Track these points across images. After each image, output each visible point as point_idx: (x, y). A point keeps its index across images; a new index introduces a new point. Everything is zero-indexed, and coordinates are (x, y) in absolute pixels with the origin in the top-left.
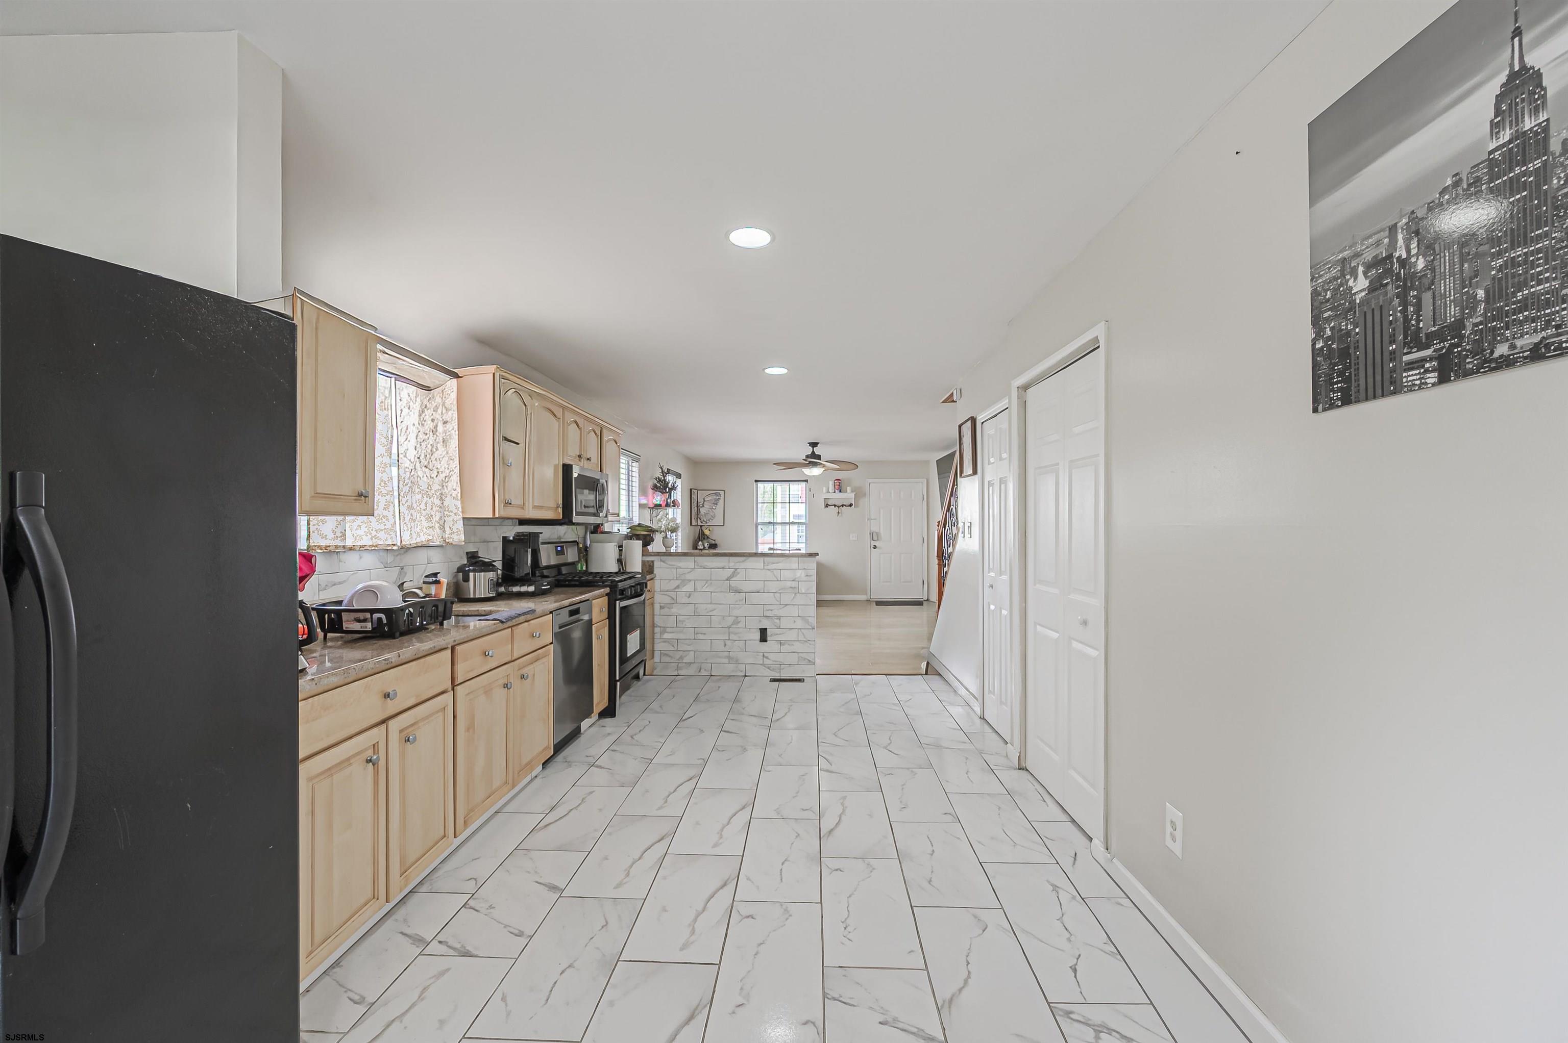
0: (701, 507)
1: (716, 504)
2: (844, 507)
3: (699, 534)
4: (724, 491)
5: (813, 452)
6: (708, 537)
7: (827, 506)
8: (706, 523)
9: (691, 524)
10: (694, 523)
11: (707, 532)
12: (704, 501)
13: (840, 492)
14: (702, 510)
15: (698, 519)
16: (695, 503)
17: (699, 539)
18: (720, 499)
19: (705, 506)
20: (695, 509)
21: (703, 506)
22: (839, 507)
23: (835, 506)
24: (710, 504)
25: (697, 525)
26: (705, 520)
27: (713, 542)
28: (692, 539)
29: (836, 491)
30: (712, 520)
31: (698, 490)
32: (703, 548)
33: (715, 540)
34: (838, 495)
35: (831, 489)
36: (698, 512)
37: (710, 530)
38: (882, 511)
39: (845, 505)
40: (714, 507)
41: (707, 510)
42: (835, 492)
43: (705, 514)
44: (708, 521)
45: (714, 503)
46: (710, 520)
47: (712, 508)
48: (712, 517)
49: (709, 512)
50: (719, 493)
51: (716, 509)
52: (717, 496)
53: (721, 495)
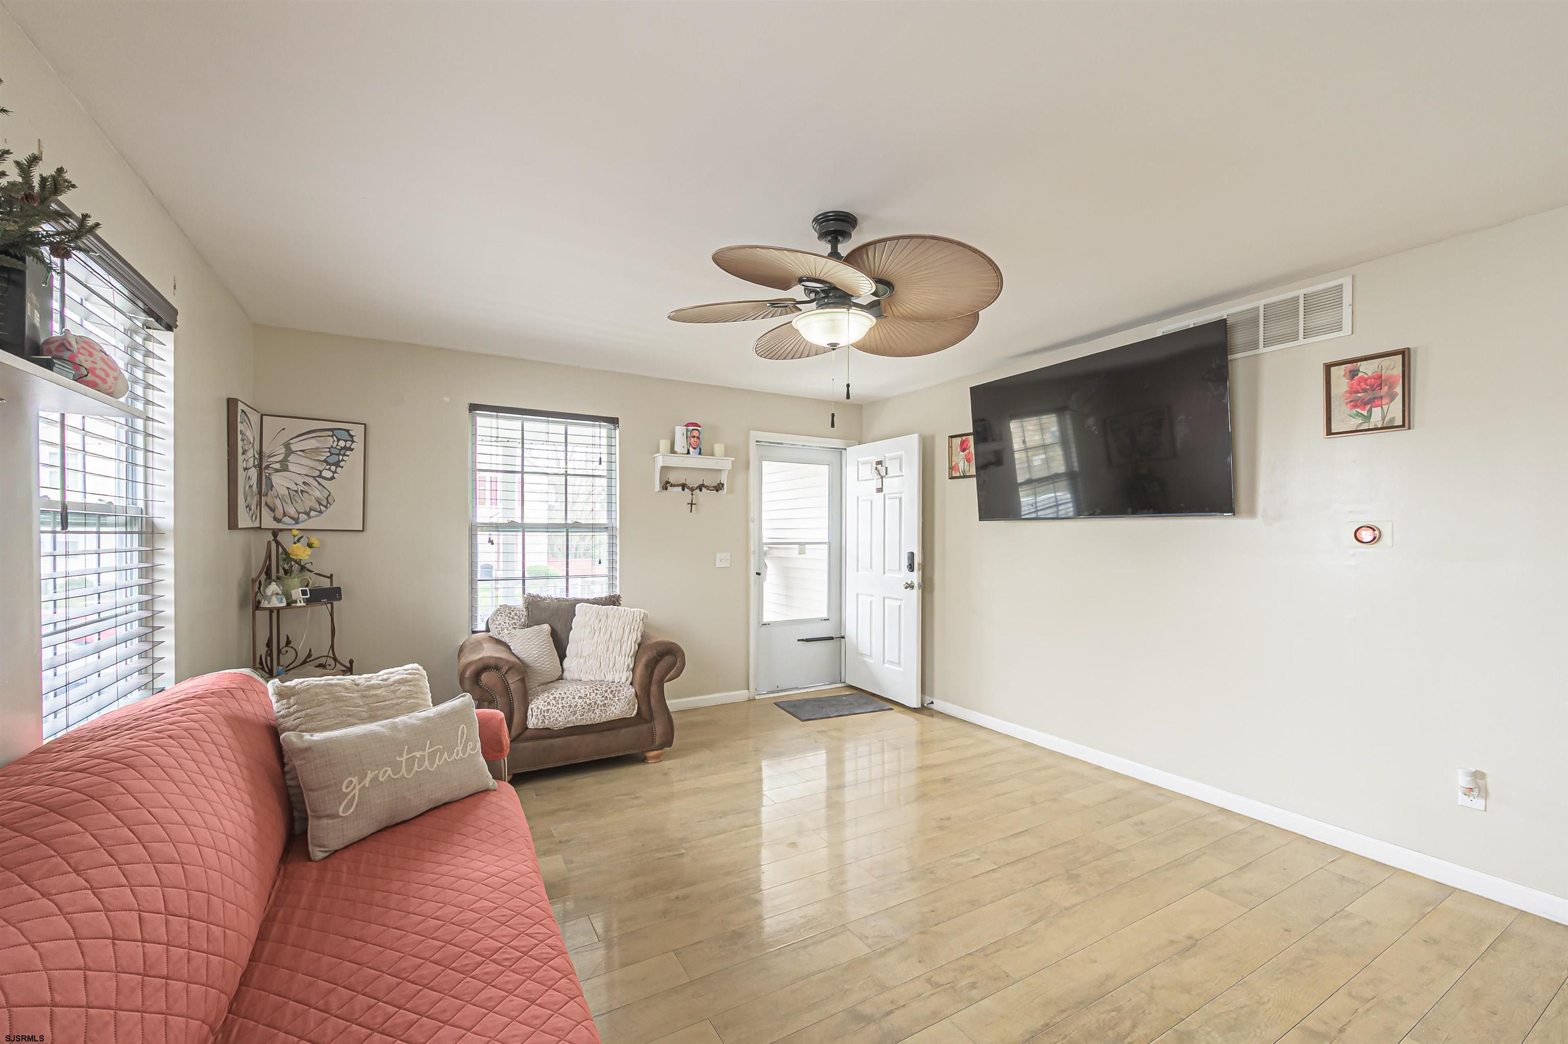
0: (277, 471)
1: (337, 464)
2: (704, 489)
3: (269, 556)
4: (365, 425)
6: (303, 568)
7: (666, 485)
8: (297, 521)
9: (233, 524)
10: (244, 520)
11: (300, 552)
12: (289, 452)
13: (700, 454)
14: (280, 482)
15: (265, 510)
16: (250, 453)
17: (268, 574)
18: (349, 448)
19: (291, 467)
20: (247, 478)
21: (285, 468)
22: (692, 490)
23: (683, 486)
24: (312, 464)
25: (260, 528)
26: (292, 511)
27: (326, 583)
28: (237, 572)
29: (692, 449)
30: (321, 512)
32: (284, 604)
33: (331, 577)
34: (695, 461)
36: (264, 486)
37: (310, 546)
39: (707, 487)
40: (326, 475)
41: (298, 480)
42: (688, 453)
43: (292, 493)
44: (303, 517)
45: (325, 461)
46: (313, 513)
47: (320, 476)
48: (320, 504)
49: (306, 488)
50: (348, 431)
51: (333, 478)
52: (339, 440)
53: (352, 436)
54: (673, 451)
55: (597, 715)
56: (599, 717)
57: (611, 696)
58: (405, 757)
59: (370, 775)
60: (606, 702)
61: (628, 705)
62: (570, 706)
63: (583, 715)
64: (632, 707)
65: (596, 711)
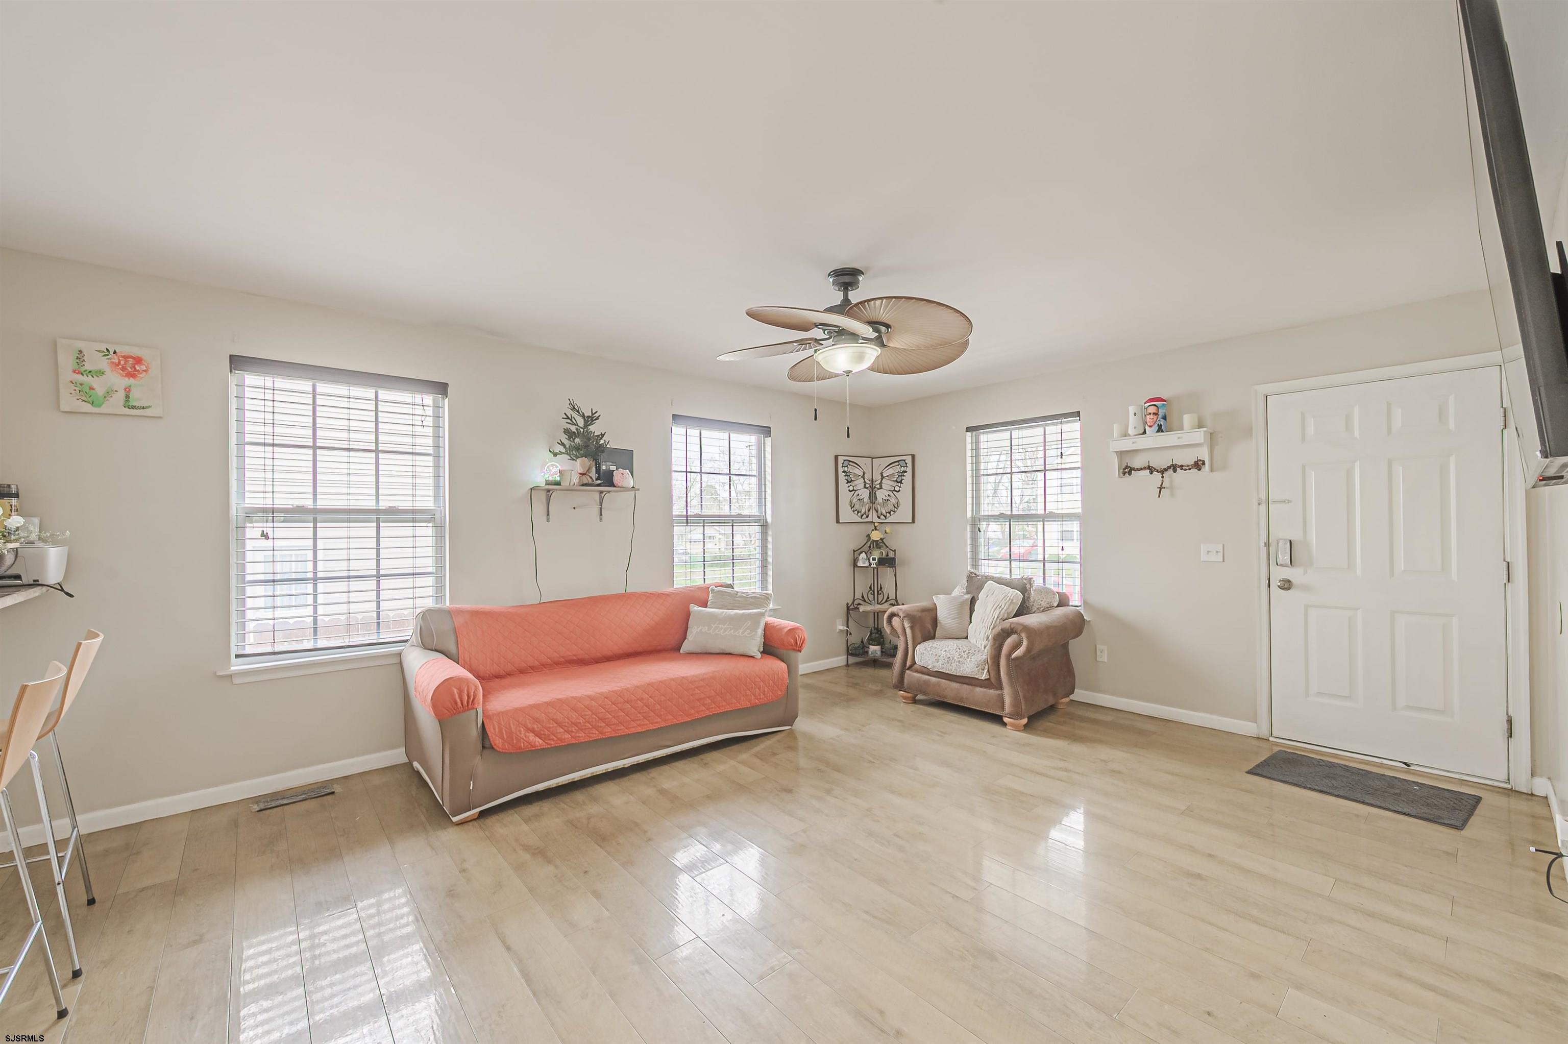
0: (878, 489)
1: (901, 482)
2: (1178, 470)
5: (846, 300)
7: (1128, 471)
8: (885, 517)
12: (883, 478)
13: (1160, 431)
18: (906, 472)
21: (881, 488)
22: (1162, 472)
23: (1151, 470)
26: (884, 512)
27: (891, 555)
29: (1147, 428)
30: (895, 512)
31: (872, 458)
32: (866, 565)
33: (895, 551)
35: (1133, 424)
38: (1312, 476)
39: (1181, 467)
40: (897, 488)
41: (887, 493)
42: (1145, 432)
43: (884, 501)
44: (888, 515)
45: (896, 481)
46: (892, 513)
47: (894, 490)
48: (895, 507)
49: (889, 498)
50: (904, 460)
51: (899, 491)
52: (901, 467)
53: (906, 463)
54: (1125, 435)
55: (954, 668)
56: (955, 670)
57: (966, 656)
58: (715, 625)
59: (700, 628)
60: (961, 660)
61: (977, 667)
62: (936, 655)
63: (943, 664)
64: (981, 671)
65: (953, 664)
